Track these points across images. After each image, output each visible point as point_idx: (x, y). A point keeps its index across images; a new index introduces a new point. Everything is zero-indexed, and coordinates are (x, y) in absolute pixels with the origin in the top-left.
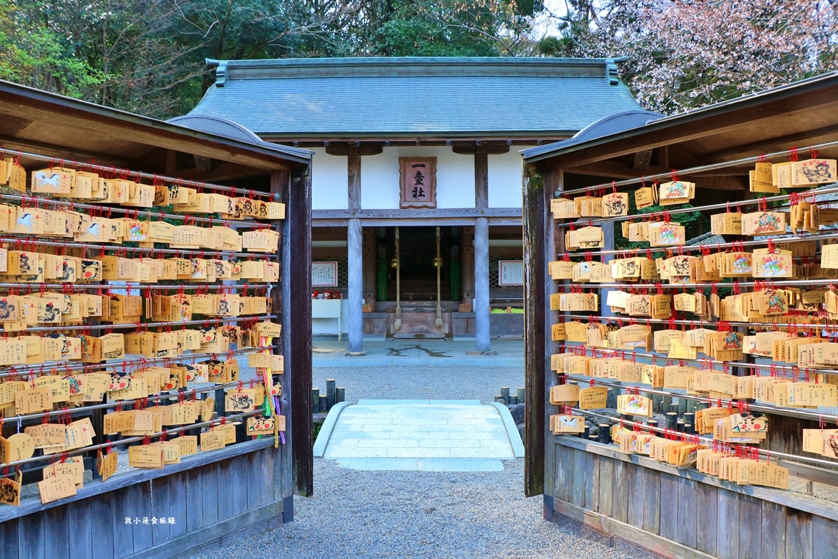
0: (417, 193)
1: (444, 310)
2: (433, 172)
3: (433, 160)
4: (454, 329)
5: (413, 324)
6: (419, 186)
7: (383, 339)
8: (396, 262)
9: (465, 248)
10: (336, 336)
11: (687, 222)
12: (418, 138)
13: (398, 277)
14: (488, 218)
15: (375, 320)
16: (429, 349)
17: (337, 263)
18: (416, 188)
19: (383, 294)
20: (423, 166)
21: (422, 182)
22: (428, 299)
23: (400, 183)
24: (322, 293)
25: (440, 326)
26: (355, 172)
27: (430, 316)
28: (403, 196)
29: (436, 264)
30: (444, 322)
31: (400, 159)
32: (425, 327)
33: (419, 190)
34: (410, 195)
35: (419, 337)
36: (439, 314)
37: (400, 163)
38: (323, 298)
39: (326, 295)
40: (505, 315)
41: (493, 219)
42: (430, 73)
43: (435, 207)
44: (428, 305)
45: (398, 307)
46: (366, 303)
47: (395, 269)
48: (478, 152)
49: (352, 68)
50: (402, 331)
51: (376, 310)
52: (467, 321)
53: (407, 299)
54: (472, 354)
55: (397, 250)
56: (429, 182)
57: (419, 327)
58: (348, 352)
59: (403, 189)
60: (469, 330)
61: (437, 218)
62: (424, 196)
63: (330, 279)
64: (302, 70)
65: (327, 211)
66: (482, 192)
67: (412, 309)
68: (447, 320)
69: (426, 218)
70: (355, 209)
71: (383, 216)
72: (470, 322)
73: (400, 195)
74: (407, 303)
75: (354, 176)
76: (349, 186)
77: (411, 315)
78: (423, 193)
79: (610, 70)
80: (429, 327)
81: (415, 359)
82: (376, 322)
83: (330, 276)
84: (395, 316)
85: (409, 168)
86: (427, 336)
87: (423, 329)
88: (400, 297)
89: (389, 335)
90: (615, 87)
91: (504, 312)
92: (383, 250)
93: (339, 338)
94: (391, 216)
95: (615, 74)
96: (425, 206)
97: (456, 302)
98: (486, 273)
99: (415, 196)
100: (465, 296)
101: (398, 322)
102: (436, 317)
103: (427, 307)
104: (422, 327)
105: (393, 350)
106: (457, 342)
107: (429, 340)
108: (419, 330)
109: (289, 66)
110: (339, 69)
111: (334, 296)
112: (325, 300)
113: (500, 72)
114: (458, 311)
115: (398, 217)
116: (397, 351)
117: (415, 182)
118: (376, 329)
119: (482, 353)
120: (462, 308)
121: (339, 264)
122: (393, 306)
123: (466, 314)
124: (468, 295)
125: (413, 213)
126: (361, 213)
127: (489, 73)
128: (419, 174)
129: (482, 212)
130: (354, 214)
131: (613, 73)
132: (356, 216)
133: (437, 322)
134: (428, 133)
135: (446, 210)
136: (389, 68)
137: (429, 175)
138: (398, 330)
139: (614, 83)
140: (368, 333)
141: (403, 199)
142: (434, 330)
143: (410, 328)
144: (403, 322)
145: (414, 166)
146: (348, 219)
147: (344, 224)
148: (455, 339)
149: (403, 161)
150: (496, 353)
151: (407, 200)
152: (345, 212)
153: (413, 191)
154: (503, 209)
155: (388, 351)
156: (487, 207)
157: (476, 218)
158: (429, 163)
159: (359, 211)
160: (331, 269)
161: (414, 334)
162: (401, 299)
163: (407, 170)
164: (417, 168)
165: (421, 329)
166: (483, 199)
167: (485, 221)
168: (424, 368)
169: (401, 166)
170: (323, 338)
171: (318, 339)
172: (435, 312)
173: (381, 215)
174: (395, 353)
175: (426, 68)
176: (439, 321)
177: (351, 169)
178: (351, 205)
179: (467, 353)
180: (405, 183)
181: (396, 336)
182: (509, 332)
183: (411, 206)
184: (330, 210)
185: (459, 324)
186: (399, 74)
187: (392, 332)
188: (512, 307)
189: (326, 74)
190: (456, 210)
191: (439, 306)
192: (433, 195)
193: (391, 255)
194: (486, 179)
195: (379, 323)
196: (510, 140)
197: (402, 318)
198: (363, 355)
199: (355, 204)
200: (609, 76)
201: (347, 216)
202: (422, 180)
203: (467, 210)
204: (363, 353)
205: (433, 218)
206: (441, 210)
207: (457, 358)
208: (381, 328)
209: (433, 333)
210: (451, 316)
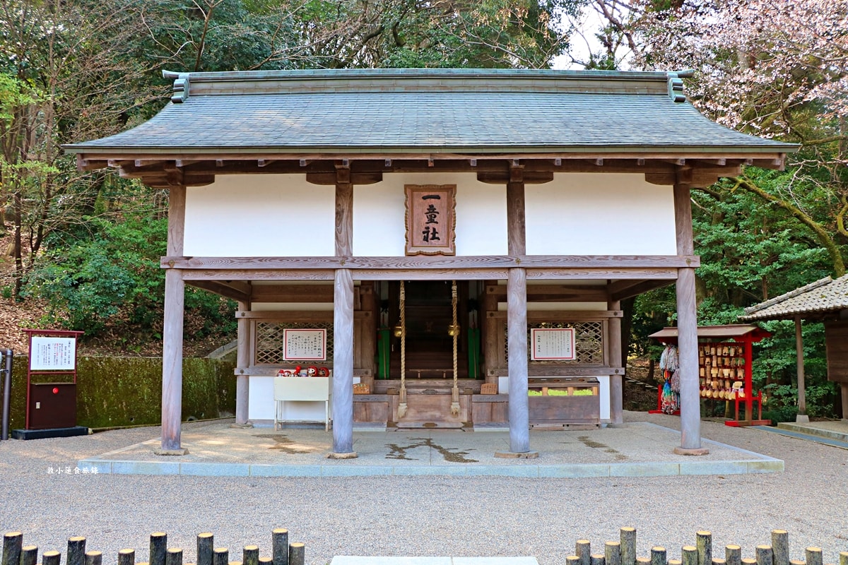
0: (430, 235)
1: (462, 391)
2: (451, 206)
3: (451, 189)
4: (475, 417)
5: (423, 409)
6: (431, 225)
7: (383, 429)
8: (400, 330)
9: (488, 313)
10: (323, 424)
11: (751, 282)
12: (431, 154)
13: (403, 349)
14: (526, 269)
15: (374, 404)
16: (444, 446)
17: (325, 330)
18: (428, 228)
19: (384, 370)
20: (438, 197)
21: (435, 220)
22: (440, 377)
23: (406, 221)
24: (307, 369)
25: (456, 413)
26: (346, 207)
27: (444, 400)
28: (409, 239)
29: (452, 333)
30: (462, 407)
31: (406, 186)
32: (437, 414)
33: (431, 231)
34: (419, 238)
35: (430, 426)
36: (456, 397)
37: (406, 194)
38: (307, 376)
39: (311, 371)
40: (539, 398)
41: (533, 271)
42: (445, 87)
43: (453, 255)
44: (441, 385)
45: (403, 387)
46: (362, 382)
47: (399, 339)
48: (511, 180)
49: (346, 82)
50: (408, 419)
51: (375, 392)
52: (492, 406)
53: (414, 377)
54: (505, 456)
55: (402, 315)
56: (446, 219)
57: (429, 414)
58: (331, 453)
59: (410, 229)
60: (494, 417)
61: (456, 269)
62: (438, 239)
63: (317, 351)
64: (282, 84)
65: (306, 259)
66: (517, 233)
67: (421, 390)
68: (465, 405)
69: (441, 269)
70: (343, 257)
71: (381, 266)
72: (495, 408)
73: (406, 238)
74: (414, 382)
75: (343, 211)
76: (337, 225)
77: (419, 398)
78: (437, 235)
79: (674, 84)
80: (442, 413)
81: (425, 464)
82: (374, 406)
83: (317, 348)
84: (399, 399)
85: (418, 200)
86: (440, 425)
87: (435, 416)
88: (405, 375)
89: (391, 424)
90: (681, 104)
91: (539, 394)
92: (385, 316)
93: (327, 426)
94: (393, 267)
95: (681, 90)
96: (440, 253)
97: (476, 381)
98: (523, 344)
99: (426, 239)
100: (489, 374)
101: (403, 407)
102: (452, 401)
103: (438, 387)
104: (432, 413)
105: (395, 448)
106: (478, 433)
107: (442, 430)
108: (429, 417)
109: (266, 79)
110: (329, 83)
111: (321, 373)
112: (310, 377)
113: (534, 87)
114: (479, 393)
115: (403, 267)
116: (400, 450)
117: (427, 220)
118: (374, 416)
119: (519, 456)
120: (485, 388)
121: (328, 332)
122: (397, 386)
123: (491, 397)
124: (492, 373)
125: (423, 262)
126: (353, 262)
127: (520, 88)
128: (431, 208)
129: (518, 261)
130: (342, 263)
131: (677, 88)
132: (345, 266)
133: (452, 407)
134: (445, 147)
135: (468, 258)
136: (393, 82)
137: (445, 210)
138: (403, 417)
139: (679, 100)
140: (363, 421)
141: (410, 243)
142: (449, 418)
143: (418, 415)
144: (408, 408)
145: (424, 198)
146: (334, 270)
147: (329, 277)
148: (476, 429)
149: (411, 189)
150: (537, 456)
151: (415, 244)
152: (331, 260)
153: (424, 233)
154: (546, 256)
155: (389, 450)
156: (524, 254)
157: (509, 269)
158: (446, 193)
159: (350, 259)
160: (318, 338)
161: (424, 423)
162: (406, 377)
163: (416, 203)
164: (428, 200)
165: (432, 416)
166: (519, 244)
167: (521, 272)
168: (438, 481)
169: (407, 197)
170: (306, 427)
171: (300, 427)
172: (451, 394)
173: (379, 264)
174: (397, 453)
175: (440, 81)
176: (455, 406)
177: (340, 202)
178: (338, 250)
179: (497, 455)
180: (412, 220)
181: (400, 425)
182: (545, 421)
183: (420, 253)
184: (310, 258)
185: (482, 410)
186: (406, 88)
187: (394, 420)
188: (549, 388)
189: (313, 88)
190: (483, 258)
191: (456, 387)
192: (451, 238)
193: (395, 321)
194: (522, 216)
195: (379, 408)
196: (558, 158)
197: (407, 401)
198: (353, 457)
199: (344, 249)
200: (673, 92)
201: (334, 266)
202: (435, 216)
203: (497, 258)
204: (353, 454)
205: (451, 269)
206: (462, 259)
207: (484, 463)
208: (380, 414)
209: (448, 422)
210: (470, 400)
